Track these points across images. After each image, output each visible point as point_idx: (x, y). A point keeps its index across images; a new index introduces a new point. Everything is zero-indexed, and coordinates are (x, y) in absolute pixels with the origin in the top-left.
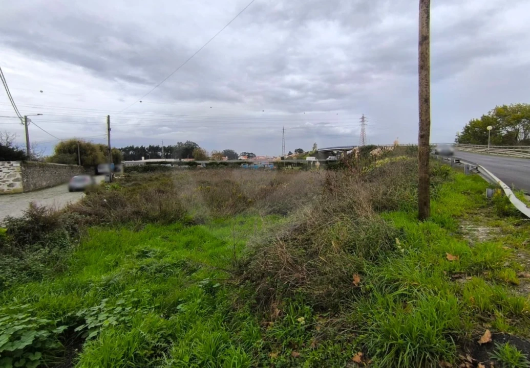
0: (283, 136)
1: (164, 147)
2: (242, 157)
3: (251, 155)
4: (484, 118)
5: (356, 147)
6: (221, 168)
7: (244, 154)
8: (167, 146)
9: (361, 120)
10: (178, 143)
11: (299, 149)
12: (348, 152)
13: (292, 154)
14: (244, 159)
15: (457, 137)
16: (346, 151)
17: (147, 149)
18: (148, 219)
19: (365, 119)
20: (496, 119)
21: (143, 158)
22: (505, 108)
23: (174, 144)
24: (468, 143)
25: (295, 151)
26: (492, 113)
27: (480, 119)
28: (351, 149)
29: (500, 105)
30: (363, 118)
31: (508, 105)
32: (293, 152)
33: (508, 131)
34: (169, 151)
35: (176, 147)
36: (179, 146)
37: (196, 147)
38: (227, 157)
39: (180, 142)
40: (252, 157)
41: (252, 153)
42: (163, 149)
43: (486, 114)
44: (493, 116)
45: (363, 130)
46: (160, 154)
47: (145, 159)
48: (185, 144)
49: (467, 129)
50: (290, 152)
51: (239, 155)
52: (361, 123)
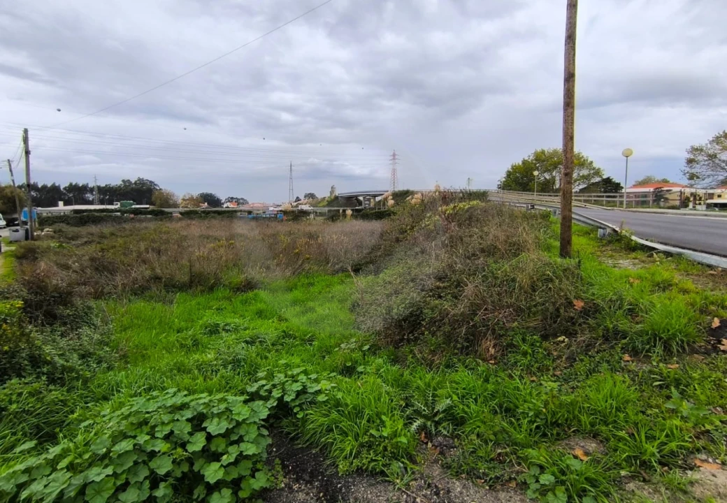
0: (291, 175)
1: (99, 188)
2: (228, 204)
3: (241, 201)
4: (524, 162)
5: (387, 191)
6: (212, 217)
7: (231, 200)
8: (103, 185)
9: (392, 158)
10: (123, 181)
11: (310, 194)
12: (378, 199)
13: (300, 200)
14: (232, 206)
15: (499, 183)
16: (375, 196)
17: (65, 188)
18: (172, 286)
19: (397, 157)
20: (535, 164)
21: (61, 203)
22: (543, 152)
23: (116, 182)
24: (510, 190)
25: (305, 197)
26: (531, 158)
27: (521, 163)
28: (382, 195)
29: (539, 150)
30: (394, 155)
31: (546, 149)
32: (302, 197)
33: (545, 178)
34: (108, 194)
35: (120, 187)
36: (125, 186)
37: (154, 188)
38: (206, 204)
39: (126, 179)
40: (243, 204)
41: (242, 199)
42: (96, 189)
43: (526, 158)
44: (532, 160)
45: (394, 171)
46: (90, 197)
47: (65, 205)
48: (135, 183)
49: (509, 174)
50: (298, 198)
51: (222, 202)
52: (391, 162)
